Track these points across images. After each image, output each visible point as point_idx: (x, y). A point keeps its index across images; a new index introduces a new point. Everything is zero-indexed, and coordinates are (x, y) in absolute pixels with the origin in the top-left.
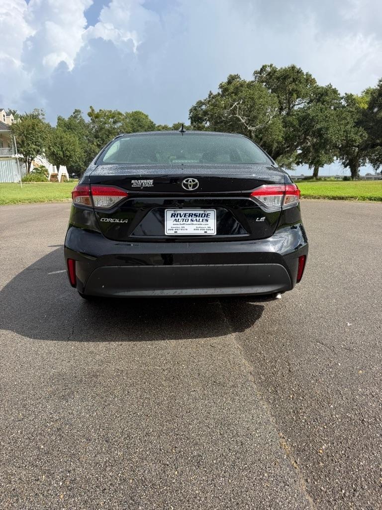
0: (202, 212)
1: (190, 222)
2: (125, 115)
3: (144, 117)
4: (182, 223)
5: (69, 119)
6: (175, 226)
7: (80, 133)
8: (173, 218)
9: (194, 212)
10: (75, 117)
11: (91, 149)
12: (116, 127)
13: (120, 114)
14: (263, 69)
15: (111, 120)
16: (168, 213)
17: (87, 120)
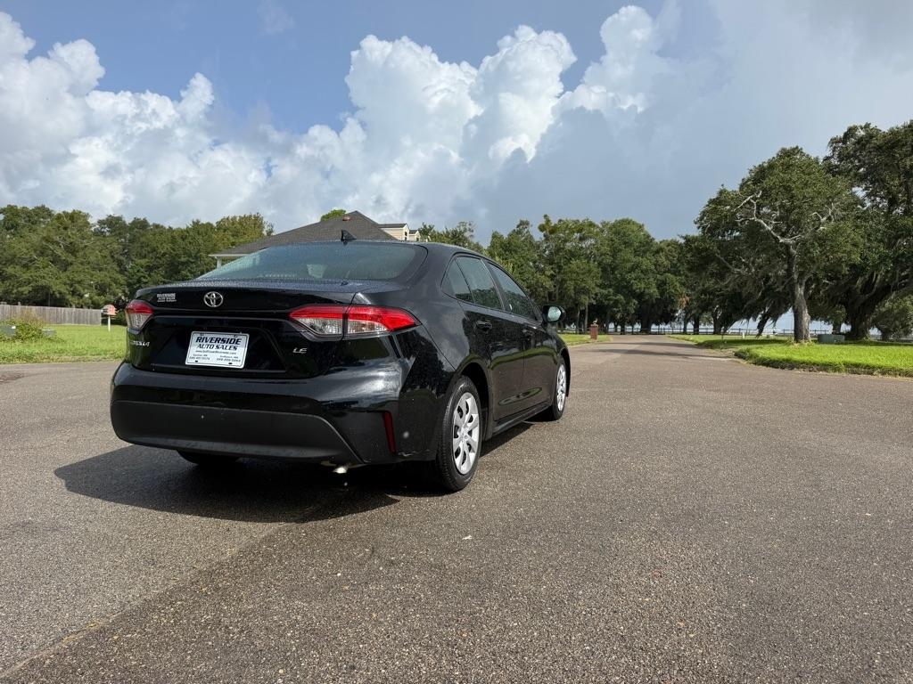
0: (231, 337)
1: (214, 349)
2: (600, 226)
3: (635, 229)
4: (206, 350)
5: (510, 235)
6: (198, 353)
7: (523, 257)
8: (198, 343)
9: (222, 337)
10: (519, 232)
11: (538, 282)
12: (584, 246)
13: (591, 225)
14: (850, 132)
15: (577, 235)
16: (195, 336)
17: (538, 236)
